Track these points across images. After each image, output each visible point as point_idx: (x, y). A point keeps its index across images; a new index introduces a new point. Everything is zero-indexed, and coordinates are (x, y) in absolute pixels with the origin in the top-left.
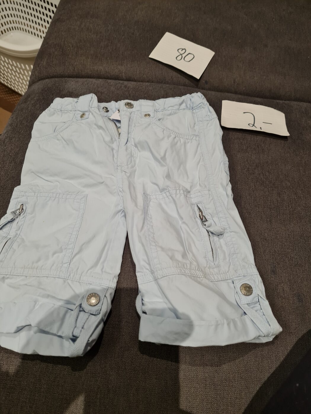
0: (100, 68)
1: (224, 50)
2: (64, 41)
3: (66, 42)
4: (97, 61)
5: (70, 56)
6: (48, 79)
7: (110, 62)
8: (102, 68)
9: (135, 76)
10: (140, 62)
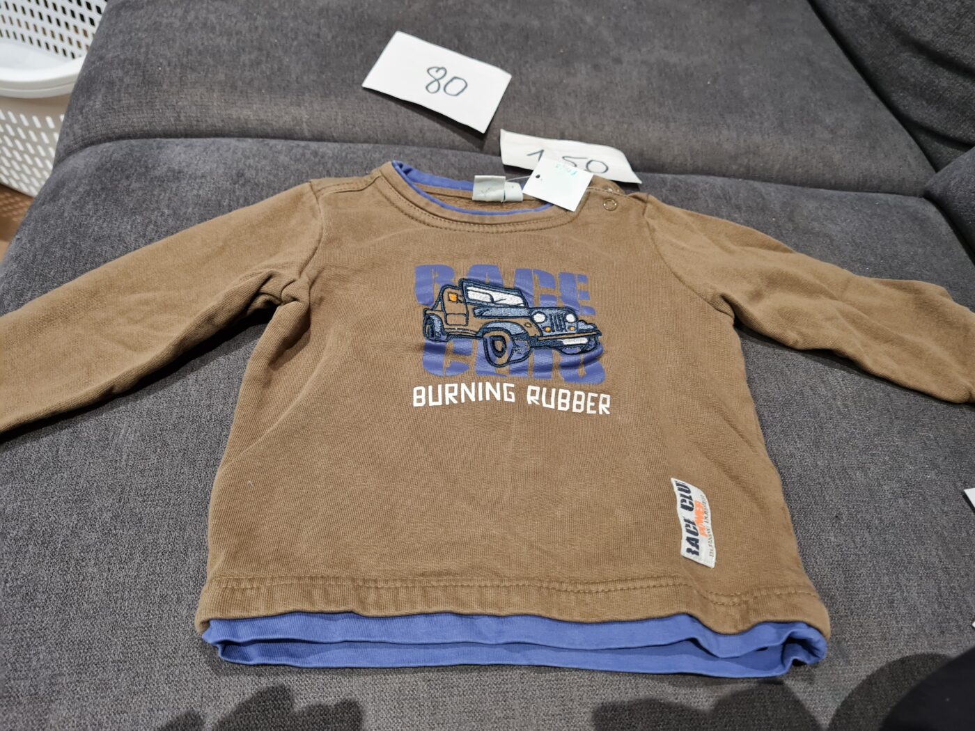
0: (245, 112)
1: (530, 70)
2: (147, 53)
3: (151, 56)
4: (236, 98)
5: (165, 87)
6: (109, 141)
7: (268, 99)
8: (250, 112)
9: (333, 129)
10: (342, 98)
